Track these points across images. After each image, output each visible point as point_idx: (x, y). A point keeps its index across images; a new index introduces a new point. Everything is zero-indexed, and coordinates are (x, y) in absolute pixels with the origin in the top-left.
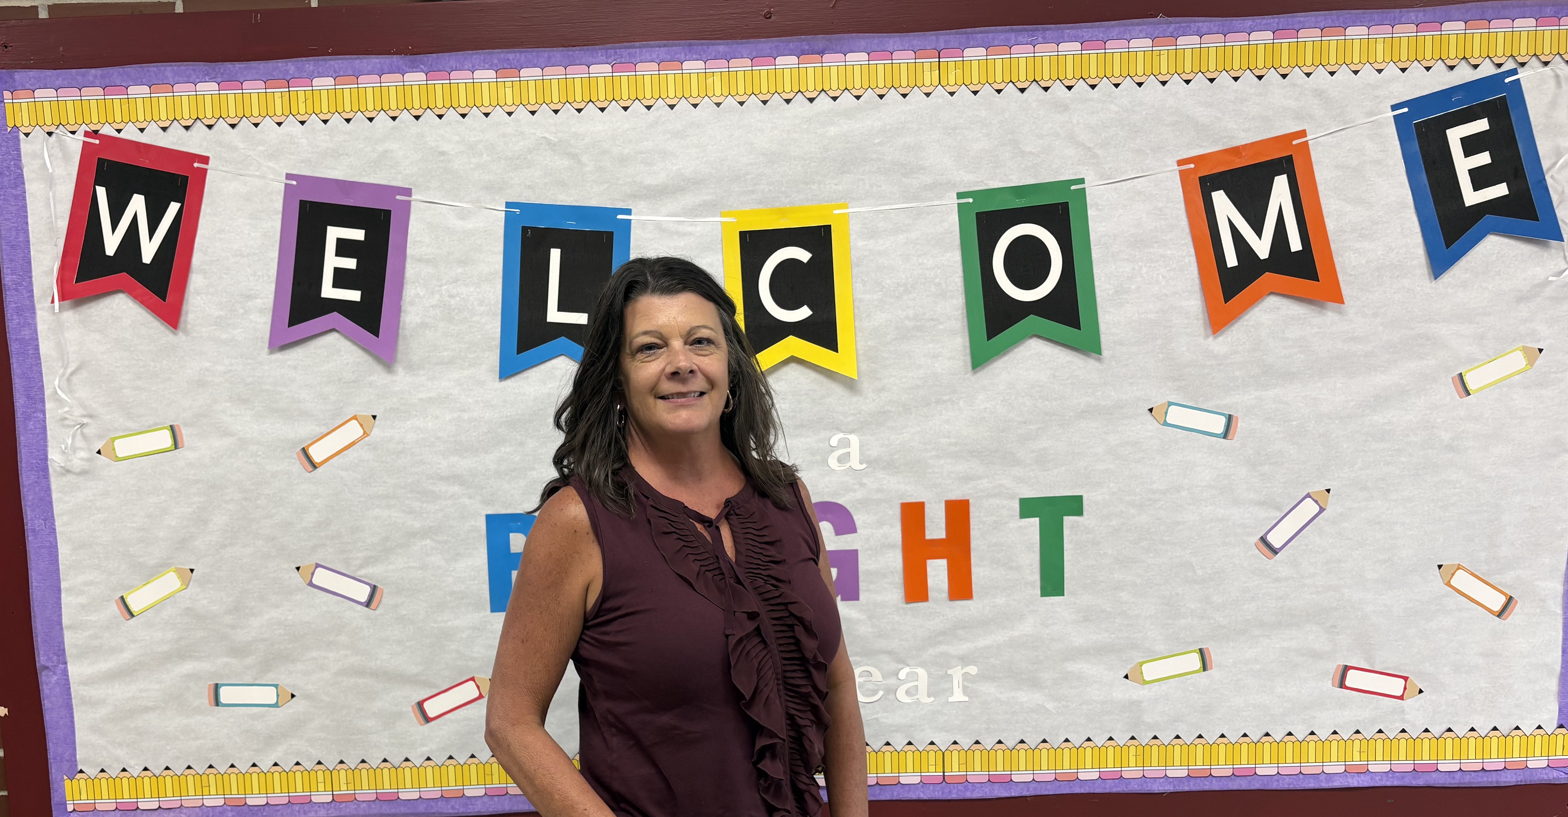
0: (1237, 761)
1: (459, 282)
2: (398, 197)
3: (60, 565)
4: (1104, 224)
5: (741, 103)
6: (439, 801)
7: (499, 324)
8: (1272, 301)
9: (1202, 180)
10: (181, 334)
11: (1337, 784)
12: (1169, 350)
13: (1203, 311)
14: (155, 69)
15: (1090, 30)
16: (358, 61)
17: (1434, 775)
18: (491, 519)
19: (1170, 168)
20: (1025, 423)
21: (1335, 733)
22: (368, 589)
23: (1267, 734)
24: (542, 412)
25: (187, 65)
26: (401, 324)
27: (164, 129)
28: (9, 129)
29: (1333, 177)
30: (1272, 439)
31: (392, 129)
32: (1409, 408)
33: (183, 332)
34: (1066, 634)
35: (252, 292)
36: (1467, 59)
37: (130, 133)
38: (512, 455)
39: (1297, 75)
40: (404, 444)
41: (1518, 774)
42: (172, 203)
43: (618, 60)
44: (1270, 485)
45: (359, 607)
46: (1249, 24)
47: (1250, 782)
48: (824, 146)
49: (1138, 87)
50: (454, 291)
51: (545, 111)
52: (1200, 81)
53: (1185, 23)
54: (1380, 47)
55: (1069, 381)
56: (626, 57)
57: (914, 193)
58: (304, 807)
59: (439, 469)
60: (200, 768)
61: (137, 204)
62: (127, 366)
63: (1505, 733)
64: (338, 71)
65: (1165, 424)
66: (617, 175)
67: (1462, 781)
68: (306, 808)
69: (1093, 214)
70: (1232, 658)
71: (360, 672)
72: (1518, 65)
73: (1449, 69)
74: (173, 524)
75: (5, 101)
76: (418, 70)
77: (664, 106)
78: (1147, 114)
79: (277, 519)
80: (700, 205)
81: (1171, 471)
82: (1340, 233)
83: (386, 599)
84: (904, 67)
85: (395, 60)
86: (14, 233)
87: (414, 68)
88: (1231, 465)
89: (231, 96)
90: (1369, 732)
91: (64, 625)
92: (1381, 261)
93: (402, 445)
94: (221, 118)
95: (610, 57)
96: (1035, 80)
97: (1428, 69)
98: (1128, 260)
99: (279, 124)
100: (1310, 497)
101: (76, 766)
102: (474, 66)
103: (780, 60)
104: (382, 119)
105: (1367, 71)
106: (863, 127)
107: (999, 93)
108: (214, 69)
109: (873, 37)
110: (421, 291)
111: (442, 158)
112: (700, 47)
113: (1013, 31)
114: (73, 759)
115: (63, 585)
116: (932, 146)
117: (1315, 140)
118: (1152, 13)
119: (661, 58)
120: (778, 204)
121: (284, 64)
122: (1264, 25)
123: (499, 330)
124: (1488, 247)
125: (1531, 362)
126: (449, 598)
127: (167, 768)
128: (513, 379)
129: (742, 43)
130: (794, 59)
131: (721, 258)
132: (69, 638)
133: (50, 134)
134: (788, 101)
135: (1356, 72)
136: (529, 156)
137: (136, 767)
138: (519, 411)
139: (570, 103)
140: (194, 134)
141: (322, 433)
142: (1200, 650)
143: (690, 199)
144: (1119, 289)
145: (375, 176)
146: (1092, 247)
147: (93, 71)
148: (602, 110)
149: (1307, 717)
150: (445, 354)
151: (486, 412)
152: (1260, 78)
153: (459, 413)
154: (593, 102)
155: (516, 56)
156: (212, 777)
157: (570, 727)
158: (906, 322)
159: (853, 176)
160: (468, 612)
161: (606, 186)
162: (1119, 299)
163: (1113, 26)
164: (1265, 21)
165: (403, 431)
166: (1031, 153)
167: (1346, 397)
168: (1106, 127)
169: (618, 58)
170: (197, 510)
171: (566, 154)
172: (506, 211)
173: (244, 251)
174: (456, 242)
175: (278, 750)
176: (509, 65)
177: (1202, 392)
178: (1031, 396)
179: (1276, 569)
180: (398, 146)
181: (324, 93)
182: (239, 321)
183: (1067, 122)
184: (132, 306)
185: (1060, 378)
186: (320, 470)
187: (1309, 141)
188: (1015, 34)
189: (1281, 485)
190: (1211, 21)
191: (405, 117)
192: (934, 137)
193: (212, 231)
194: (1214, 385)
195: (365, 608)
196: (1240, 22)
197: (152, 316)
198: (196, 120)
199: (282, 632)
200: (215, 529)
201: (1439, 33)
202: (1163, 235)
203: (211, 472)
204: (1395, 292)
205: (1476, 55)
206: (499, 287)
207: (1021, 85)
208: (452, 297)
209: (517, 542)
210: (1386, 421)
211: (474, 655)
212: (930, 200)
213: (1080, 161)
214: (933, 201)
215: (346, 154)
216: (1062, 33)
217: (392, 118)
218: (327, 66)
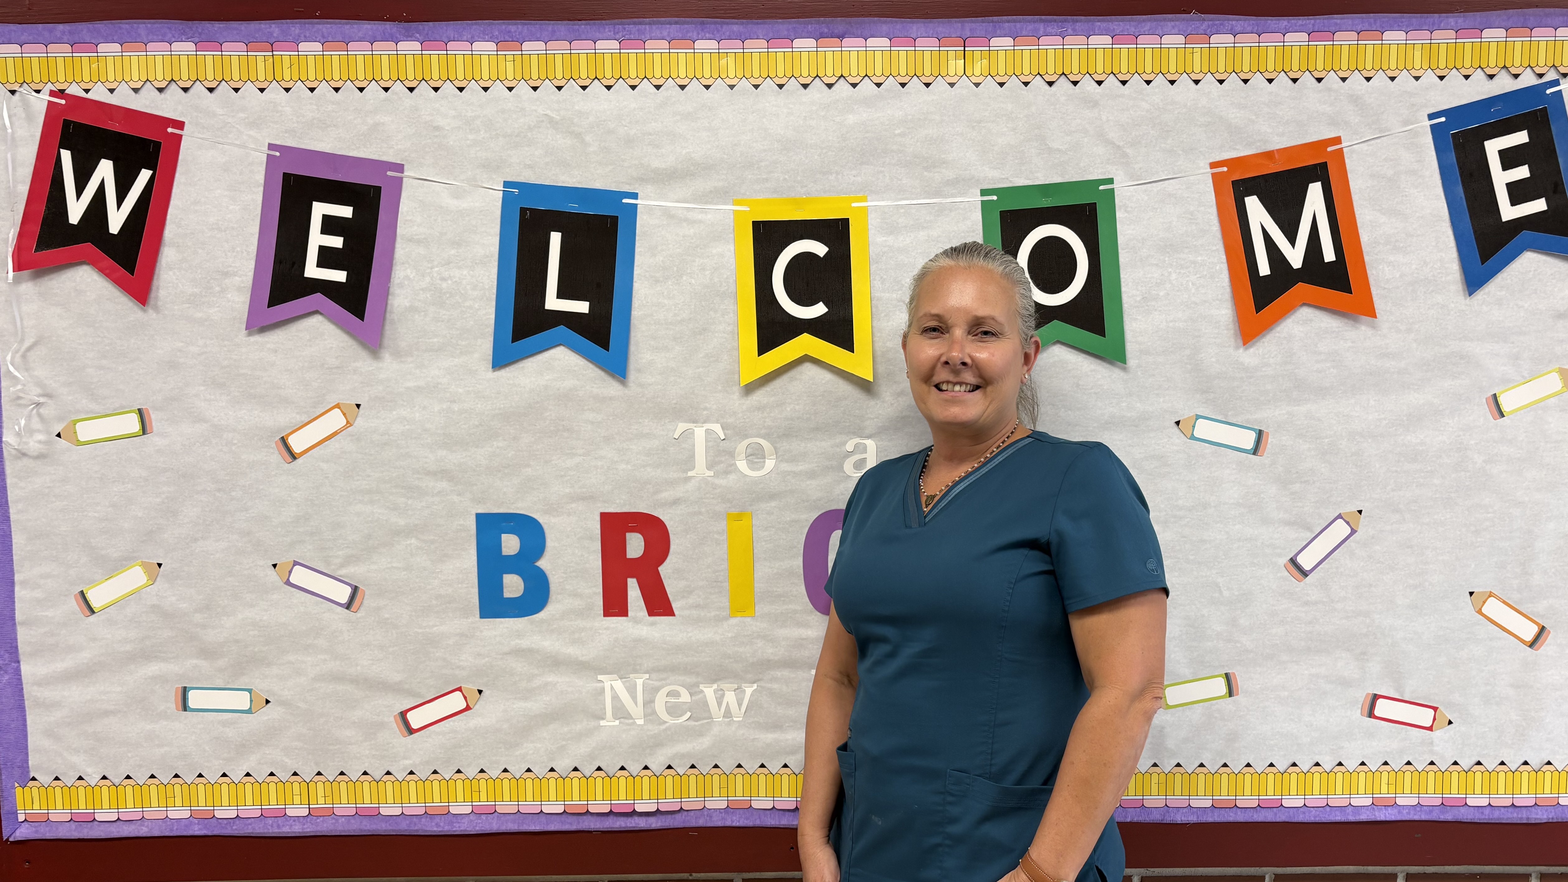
0: (1263, 792)
1: (451, 265)
2: (389, 173)
3: (14, 556)
4: (1134, 226)
5: (756, 87)
6: (422, 818)
7: (494, 309)
8: (1305, 312)
10: (151, 311)
11: (1364, 817)
12: (1198, 361)
13: (1233, 320)
14: (127, 26)
15: (1121, 23)
16: (348, 27)
17: (1462, 810)
18: (481, 518)
19: (1202, 171)
21: (1363, 764)
22: (348, 590)
23: (1294, 765)
24: (538, 405)
25: (161, 23)
26: (389, 308)
27: (136, 90)
29: (1368, 187)
30: (1303, 456)
31: (384, 101)
32: (1442, 429)
33: (153, 309)
35: (230, 269)
36: (1507, 68)
37: (99, 94)
38: (505, 450)
39: (1332, 79)
40: (389, 435)
41: (1549, 811)
42: (143, 170)
43: (626, 36)
44: (1300, 504)
45: (339, 609)
46: (1284, 25)
47: (1276, 814)
48: (843, 134)
49: (1170, 85)
50: (447, 273)
51: (547, 87)
52: (1233, 81)
53: (1219, 20)
54: (1418, 54)
55: (1092, 391)
56: (635, 33)
57: (936, 187)
58: (278, 821)
59: (426, 463)
60: (165, 777)
61: (105, 170)
62: (91, 344)
63: (1536, 768)
64: (326, 34)
65: (1193, 438)
66: (622, 157)
67: (1491, 817)
68: (280, 822)
69: (1121, 216)
70: (1259, 684)
71: (337, 678)
72: (1561, 76)
73: (1489, 79)
74: (140, 514)
76: (413, 39)
77: (674, 87)
78: (1178, 113)
79: (253, 513)
80: (711, 192)
81: (1197, 487)
82: (1374, 245)
83: (368, 601)
84: (927, 55)
85: (387, 25)
87: (409, 37)
88: (1261, 482)
89: (209, 57)
90: (1397, 764)
91: (17, 621)
92: (1415, 275)
93: (387, 437)
94: (198, 81)
95: (618, 33)
96: (1063, 73)
97: (1467, 77)
98: (1157, 265)
99: (262, 90)
100: (1342, 518)
101: (28, 772)
102: (473, 37)
103: (797, 42)
104: (373, 89)
105: (1404, 77)
106: (884, 117)
107: (1026, 86)
108: (191, 28)
109: (896, 22)
110: (411, 273)
111: (437, 133)
112: (714, 28)
113: (1042, 21)
114: (25, 765)
115: (17, 577)
116: (956, 139)
117: (1350, 148)
118: (1185, 9)
119: (672, 36)
120: (793, 194)
121: (268, 26)
122: (1300, 26)
123: (493, 316)
124: (1525, 264)
125: (1566, 384)
126: (434, 602)
127: (128, 777)
128: (507, 369)
129: (757, 24)
130: (811, 42)
131: (732, 249)
132: (22, 635)
133: (13, 92)
134: (805, 86)
135: (1392, 79)
136: (529, 134)
137: (94, 776)
138: (513, 404)
139: (574, 80)
140: (169, 97)
141: (302, 422)
142: (1226, 674)
143: (700, 185)
144: (1146, 295)
145: (365, 150)
146: (1120, 251)
147: (61, 27)
148: (609, 88)
149: (1334, 747)
150: (435, 340)
151: (477, 404)
152: (1295, 80)
153: (449, 403)
154: (598, 79)
155: (518, 28)
156: (177, 787)
157: (564, 743)
159: (872, 167)
160: (456, 618)
161: (611, 167)
162: (1147, 306)
163: (1144, 21)
164: (1300, 22)
165: (389, 421)
166: (1059, 150)
167: (1379, 415)
168: (1137, 125)
169: (627, 34)
170: (166, 501)
171: (569, 132)
172: (503, 191)
173: (222, 225)
174: (449, 222)
175: (251, 759)
176: (510, 37)
177: (1231, 406)
178: (1053, 405)
179: (1306, 592)
180: (390, 119)
181: (311, 59)
182: (215, 299)
183: (1096, 118)
184: (97, 279)
185: (1084, 387)
186: (299, 461)
187: (1344, 149)
188: (1044, 25)
189: (1312, 504)
190: (1245, 20)
191: (398, 88)
192: (957, 129)
193: (187, 202)
194: (1244, 398)
195: (346, 610)
196: (1274, 22)
197: (120, 291)
198: (170, 82)
199: (256, 632)
200: (185, 521)
201: (1479, 40)
202: (1193, 240)
203: (182, 461)
204: (1429, 308)
205: (1517, 64)
206: (495, 270)
207: (1049, 79)
208: (443, 279)
209: (510, 544)
210: (1419, 441)
211: (461, 663)
212: (953, 196)
213: (1109, 159)
214: (956, 197)
215: (335, 126)
216: (1093, 25)
217: (384, 88)
218: (314, 30)
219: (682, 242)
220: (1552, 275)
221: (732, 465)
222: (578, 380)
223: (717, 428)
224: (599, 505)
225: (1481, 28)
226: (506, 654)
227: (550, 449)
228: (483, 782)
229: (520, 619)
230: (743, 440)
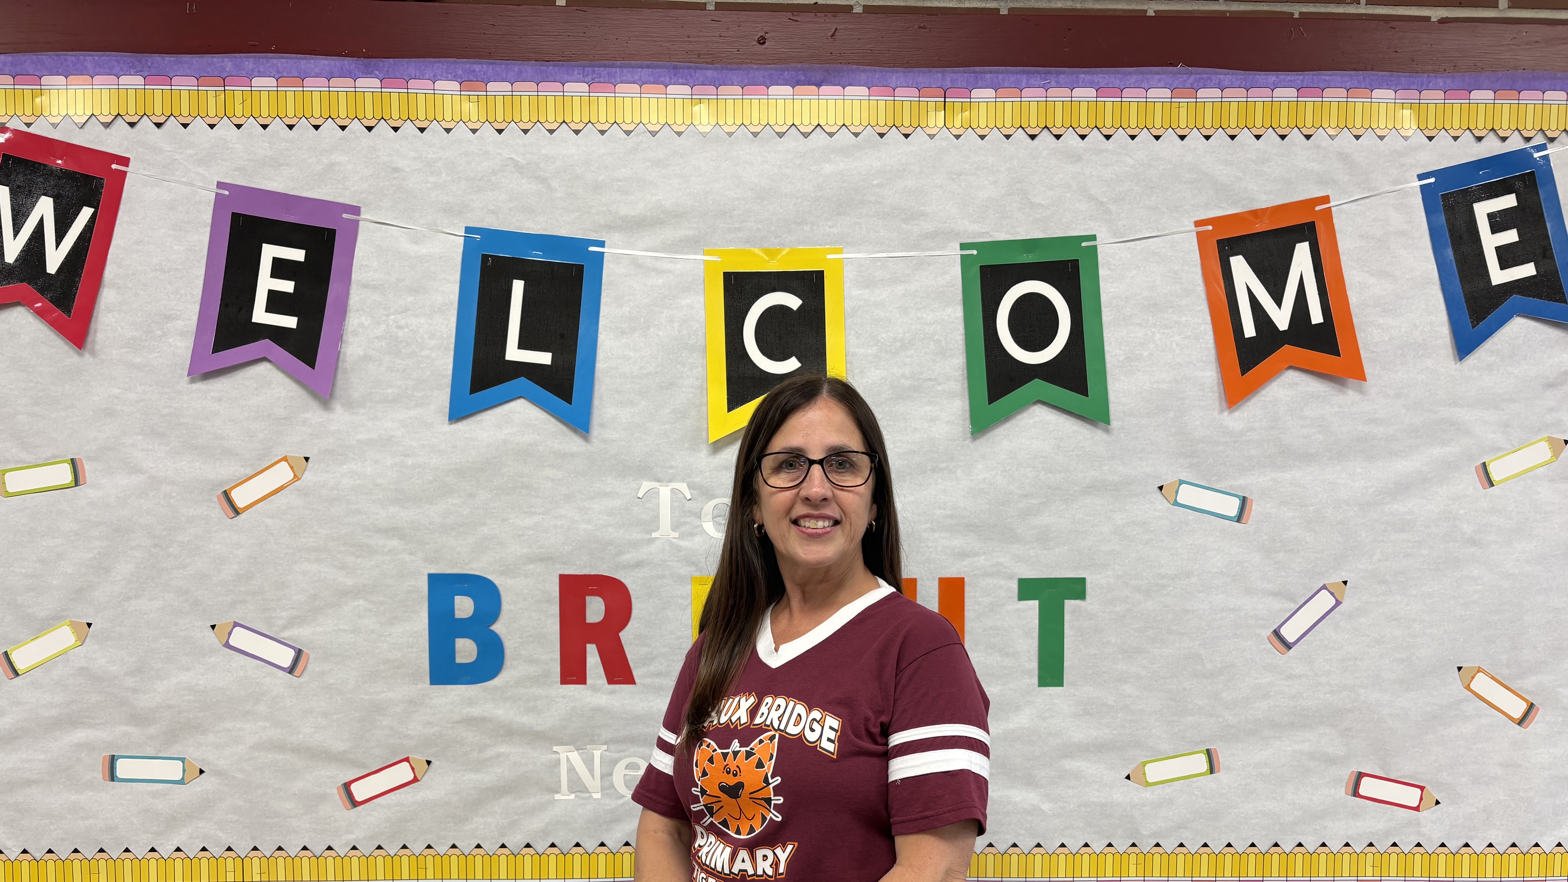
0: (1243, 873)
1: (408, 312)
2: (345, 216)
4: (1117, 285)
5: (730, 133)
8: (1291, 376)
10: (87, 355)
12: (1182, 423)
13: (1218, 383)
14: (73, 58)
15: (1106, 76)
16: (304, 62)
18: (434, 579)
19: (1187, 229)
20: (1026, 496)
21: (1347, 845)
22: (291, 654)
23: (1276, 845)
24: (496, 460)
25: (109, 55)
26: (341, 355)
27: (81, 125)
29: (1357, 248)
30: (1288, 524)
31: (339, 140)
32: (1430, 498)
33: (90, 353)
34: (1064, 728)
35: (172, 312)
36: (1495, 130)
37: (41, 128)
38: (460, 507)
39: (1321, 136)
40: (339, 490)
43: (596, 80)
44: (1283, 574)
45: (281, 673)
46: (1272, 80)
48: (819, 184)
49: (1155, 140)
50: (403, 321)
51: (513, 130)
52: (1220, 136)
53: (1206, 74)
54: (1407, 114)
55: (1074, 453)
56: (604, 76)
57: (914, 240)
59: (377, 520)
60: (89, 852)
61: (45, 207)
62: (23, 389)
63: (1524, 850)
64: (281, 70)
65: (1176, 503)
66: (590, 203)
69: (1104, 273)
70: (1241, 761)
71: (279, 747)
72: (1548, 140)
73: (1477, 140)
74: (70, 570)
76: (372, 76)
77: (644, 133)
78: (1163, 169)
79: (191, 570)
80: (681, 241)
81: (1180, 555)
82: (1362, 307)
83: (313, 666)
84: (907, 105)
85: (346, 62)
87: (368, 74)
89: (158, 91)
90: (1383, 845)
92: (1405, 338)
93: (336, 492)
94: (145, 116)
95: (587, 76)
96: (1046, 127)
97: (1455, 138)
98: (1140, 324)
99: (212, 126)
100: (1326, 589)
102: (435, 76)
103: (773, 90)
104: (329, 126)
105: (1393, 137)
106: (861, 167)
107: (1008, 139)
108: (141, 61)
109: (875, 71)
110: (366, 321)
111: (396, 175)
112: (686, 70)
113: (1024, 72)
116: (935, 191)
117: (1338, 207)
118: (1171, 62)
119: (643, 80)
120: (766, 245)
121: (220, 60)
122: (1288, 82)
123: (451, 367)
124: (1514, 329)
125: (1556, 454)
126: (382, 667)
127: (50, 851)
128: (465, 422)
129: (732, 69)
130: (788, 89)
131: (702, 300)
134: (781, 135)
135: (1382, 138)
136: (493, 179)
137: (14, 849)
138: (470, 459)
139: (541, 123)
140: (114, 132)
141: (247, 475)
142: (1208, 750)
143: (670, 234)
144: (1130, 355)
145: (319, 190)
146: (1103, 309)
147: (3, 57)
148: (577, 132)
149: (1318, 827)
150: (390, 391)
151: (432, 458)
152: (1283, 137)
153: (402, 457)
154: (566, 123)
155: (483, 68)
156: (102, 862)
157: (516, 817)
158: (902, 381)
159: (849, 218)
160: (404, 684)
161: (578, 214)
162: (1130, 366)
163: (1130, 73)
164: (1289, 78)
165: (339, 476)
166: (1042, 205)
167: (1365, 483)
168: (1121, 180)
169: (597, 78)
170: (98, 556)
171: (535, 177)
172: (465, 236)
173: (166, 265)
174: (407, 268)
175: (182, 833)
176: (474, 77)
177: (1215, 471)
178: (1034, 467)
179: (1289, 665)
180: (347, 159)
181: (264, 95)
182: (156, 344)
183: (1079, 173)
184: (32, 321)
185: (1065, 449)
186: (243, 516)
187: (1332, 208)
188: (1027, 76)
189: (1296, 574)
190: (1233, 74)
191: (356, 127)
192: (938, 181)
193: (129, 241)
194: (1228, 464)
195: (288, 675)
196: (1263, 77)
197: (55, 333)
198: (116, 116)
199: (191, 697)
200: (118, 579)
201: (1467, 102)
202: (1177, 300)
203: (116, 514)
204: (1418, 373)
205: (1505, 127)
206: (454, 319)
207: (1031, 132)
208: (399, 327)
209: (464, 606)
210: (1406, 510)
211: (409, 732)
212: (931, 249)
213: (1091, 216)
214: (934, 251)
215: (287, 165)
216: (1077, 77)
217: (340, 127)
218: (269, 64)
219: (650, 292)
220: (1541, 341)
221: (697, 527)
222: (538, 434)
223: (683, 487)
224: (558, 566)
225: (1469, 89)
226: (457, 722)
227: (507, 506)
228: (430, 858)
229: (473, 686)
230: (710, 500)
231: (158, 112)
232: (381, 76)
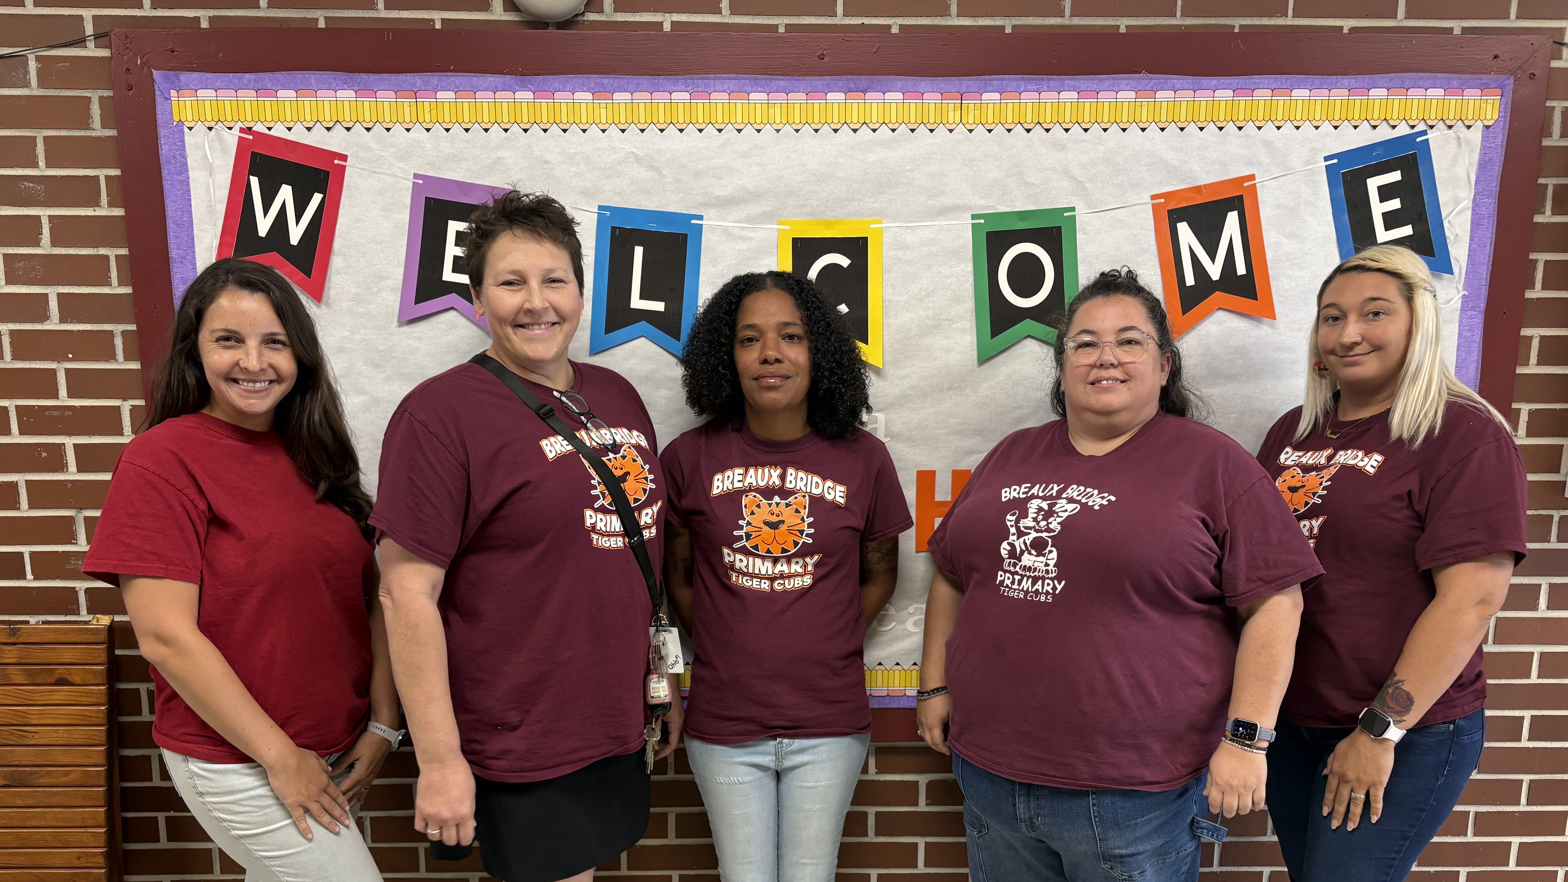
4: (1090, 245)
5: (797, 131)
8: (1220, 315)
9: (1170, 212)
10: (322, 305)
14: (300, 77)
15: (1086, 82)
16: (475, 79)
19: (1144, 201)
25: (327, 74)
27: (309, 129)
28: (175, 123)
29: (1274, 215)
31: (504, 139)
33: (324, 303)
35: (385, 274)
36: (1387, 120)
37: (279, 131)
39: (1250, 127)
42: (316, 194)
43: (695, 89)
46: (1214, 83)
48: (864, 170)
49: (1122, 132)
51: (633, 129)
52: (1172, 129)
53: (1163, 79)
54: (1318, 108)
56: (702, 87)
57: (936, 212)
61: (286, 193)
64: (458, 86)
66: (692, 186)
69: (1080, 237)
72: (1428, 127)
73: (1373, 129)
75: (172, 99)
76: (527, 89)
77: (732, 130)
78: (1128, 155)
80: (761, 214)
82: (1277, 262)
84: (932, 107)
85: (507, 79)
86: (179, 214)
87: (523, 87)
89: (366, 102)
92: (1308, 284)
94: (358, 122)
95: (689, 86)
96: (1039, 123)
97: (1355, 127)
99: (408, 130)
102: (574, 89)
103: (830, 96)
104: (495, 129)
105: (1307, 127)
106: (897, 156)
107: (1009, 132)
108: (351, 78)
109: (908, 80)
111: (546, 166)
112: (763, 81)
113: (1023, 79)
116: (953, 174)
117: (1262, 183)
118: (1137, 69)
119: (731, 89)
120: (825, 217)
121: (412, 78)
122: (1227, 84)
128: (601, 355)
129: (799, 80)
130: (842, 96)
131: (776, 260)
133: (210, 129)
134: (836, 131)
135: (1298, 128)
136: (619, 168)
139: (654, 124)
140: (335, 135)
143: (752, 209)
145: (489, 178)
146: (1079, 263)
147: (247, 76)
148: (681, 131)
152: (1221, 129)
154: (673, 124)
155: (609, 81)
158: (927, 321)
159: (887, 195)
161: (682, 195)
163: (1104, 79)
164: (1227, 81)
166: (1033, 184)
168: (1095, 164)
169: (695, 87)
171: (650, 166)
172: (599, 212)
173: (378, 238)
176: (603, 88)
180: (509, 154)
181: (446, 105)
182: (373, 297)
183: (1063, 159)
187: (1257, 184)
188: (1025, 82)
190: (1184, 79)
191: (515, 129)
192: (955, 166)
193: (351, 219)
196: (1207, 81)
198: (336, 123)
201: (1367, 97)
202: (1136, 256)
205: (1395, 117)
207: (1027, 126)
212: (949, 219)
213: (1072, 192)
214: (951, 220)
215: (465, 159)
216: (1063, 83)
217: (504, 129)
218: (449, 81)
219: (737, 254)
222: (655, 364)
225: (1369, 88)
231: (367, 119)
232: (533, 89)
